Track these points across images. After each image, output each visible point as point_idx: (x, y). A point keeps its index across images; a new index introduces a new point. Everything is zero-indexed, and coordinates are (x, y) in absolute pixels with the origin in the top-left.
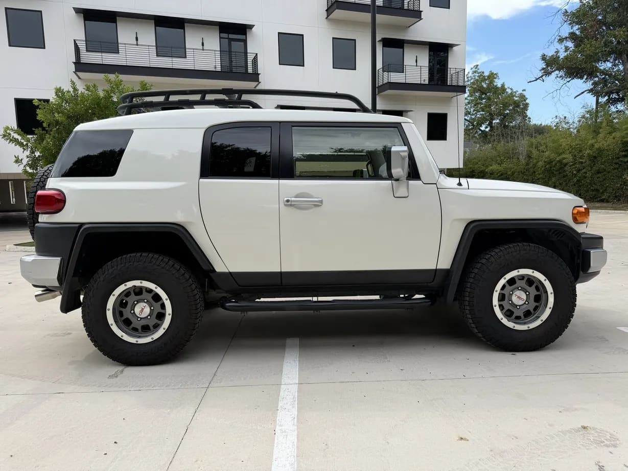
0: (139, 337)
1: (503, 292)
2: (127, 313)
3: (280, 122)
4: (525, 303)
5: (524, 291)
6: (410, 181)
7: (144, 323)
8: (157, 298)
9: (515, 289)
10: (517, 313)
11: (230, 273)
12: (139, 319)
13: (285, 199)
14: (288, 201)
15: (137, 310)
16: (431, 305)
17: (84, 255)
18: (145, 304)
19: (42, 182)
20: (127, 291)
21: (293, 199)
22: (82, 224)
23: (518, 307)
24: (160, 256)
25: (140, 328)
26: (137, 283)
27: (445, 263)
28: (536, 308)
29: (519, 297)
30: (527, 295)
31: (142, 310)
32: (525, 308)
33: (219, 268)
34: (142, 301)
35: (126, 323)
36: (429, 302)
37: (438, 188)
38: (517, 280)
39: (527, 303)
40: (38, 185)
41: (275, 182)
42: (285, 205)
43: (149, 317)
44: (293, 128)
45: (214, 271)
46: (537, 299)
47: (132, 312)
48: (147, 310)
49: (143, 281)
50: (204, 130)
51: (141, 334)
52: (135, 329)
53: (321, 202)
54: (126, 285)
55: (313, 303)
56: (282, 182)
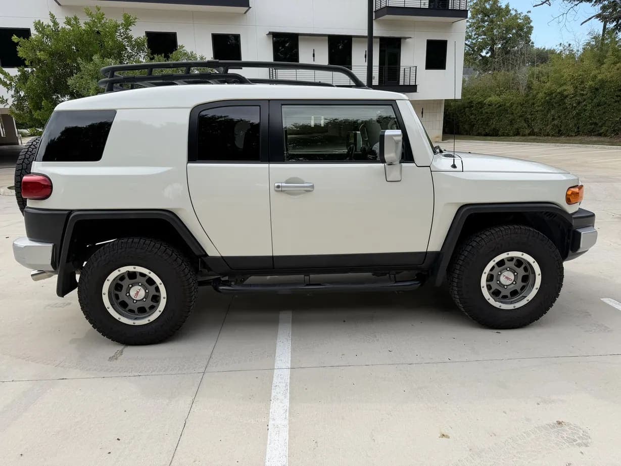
0: (136, 319)
1: (492, 273)
2: (122, 296)
3: (269, 100)
4: (512, 283)
5: (512, 272)
6: (403, 164)
7: (140, 305)
8: (151, 282)
9: (504, 269)
10: (504, 293)
11: (222, 257)
12: (135, 301)
13: (276, 185)
14: (278, 187)
15: (133, 293)
16: (421, 285)
17: (75, 241)
18: (140, 287)
19: (27, 159)
20: (121, 275)
21: (283, 185)
22: (71, 211)
23: (506, 287)
24: (151, 241)
25: (136, 310)
26: (131, 268)
27: (435, 246)
28: (523, 288)
29: (507, 278)
30: (515, 275)
31: (137, 293)
32: (512, 288)
33: (211, 252)
34: (137, 284)
35: (123, 306)
36: (419, 283)
37: (431, 171)
38: (506, 261)
39: (514, 283)
40: (23, 162)
41: (265, 166)
42: (276, 191)
43: (144, 300)
44: (283, 106)
45: (206, 255)
46: (525, 279)
47: (128, 294)
48: (142, 293)
49: (136, 267)
50: (191, 109)
51: (138, 315)
52: (132, 311)
53: (313, 187)
54: (119, 271)
55: (305, 286)
56: (272, 166)
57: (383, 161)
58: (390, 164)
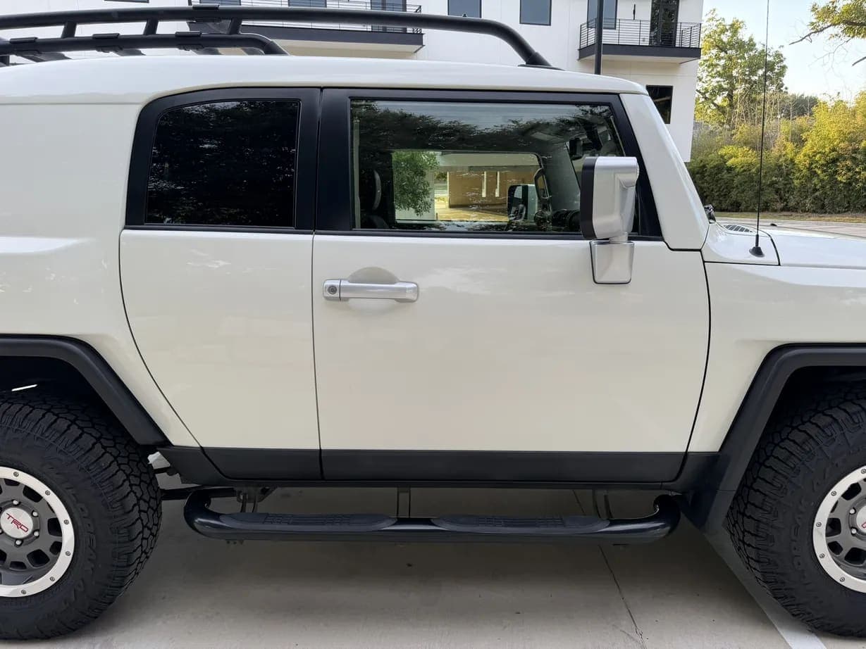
1: (835, 516)
3: (322, 88)
6: (634, 242)
11: (201, 448)
13: (329, 283)
14: (332, 289)
16: (670, 532)
21: (344, 283)
27: (708, 439)
33: (179, 438)
36: (663, 527)
37: (704, 262)
41: (304, 239)
42: (327, 298)
44: (353, 104)
50: (141, 107)
53: (416, 291)
55: (395, 524)
56: (319, 238)
57: (589, 234)
58: (606, 241)
